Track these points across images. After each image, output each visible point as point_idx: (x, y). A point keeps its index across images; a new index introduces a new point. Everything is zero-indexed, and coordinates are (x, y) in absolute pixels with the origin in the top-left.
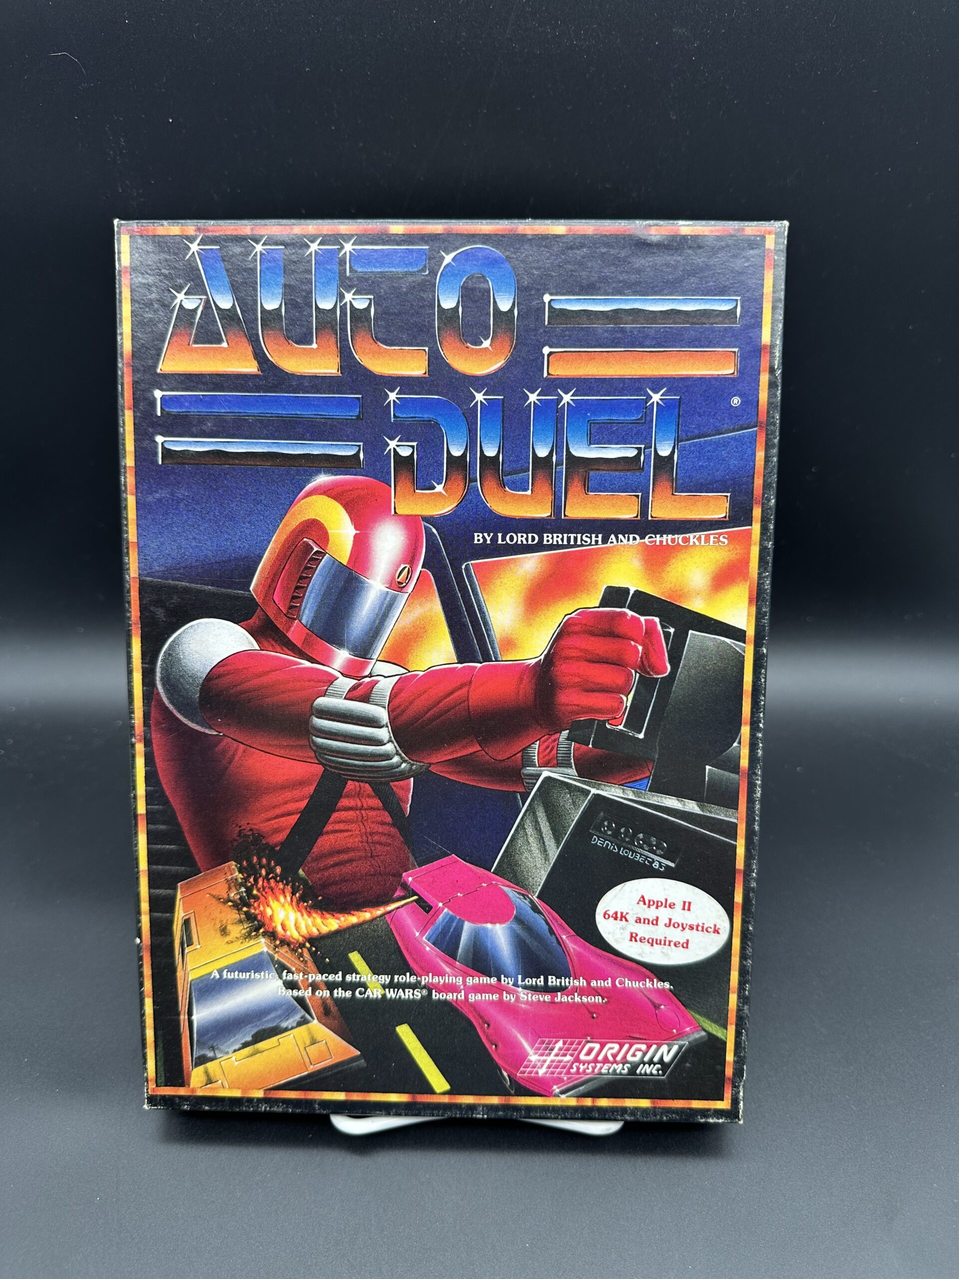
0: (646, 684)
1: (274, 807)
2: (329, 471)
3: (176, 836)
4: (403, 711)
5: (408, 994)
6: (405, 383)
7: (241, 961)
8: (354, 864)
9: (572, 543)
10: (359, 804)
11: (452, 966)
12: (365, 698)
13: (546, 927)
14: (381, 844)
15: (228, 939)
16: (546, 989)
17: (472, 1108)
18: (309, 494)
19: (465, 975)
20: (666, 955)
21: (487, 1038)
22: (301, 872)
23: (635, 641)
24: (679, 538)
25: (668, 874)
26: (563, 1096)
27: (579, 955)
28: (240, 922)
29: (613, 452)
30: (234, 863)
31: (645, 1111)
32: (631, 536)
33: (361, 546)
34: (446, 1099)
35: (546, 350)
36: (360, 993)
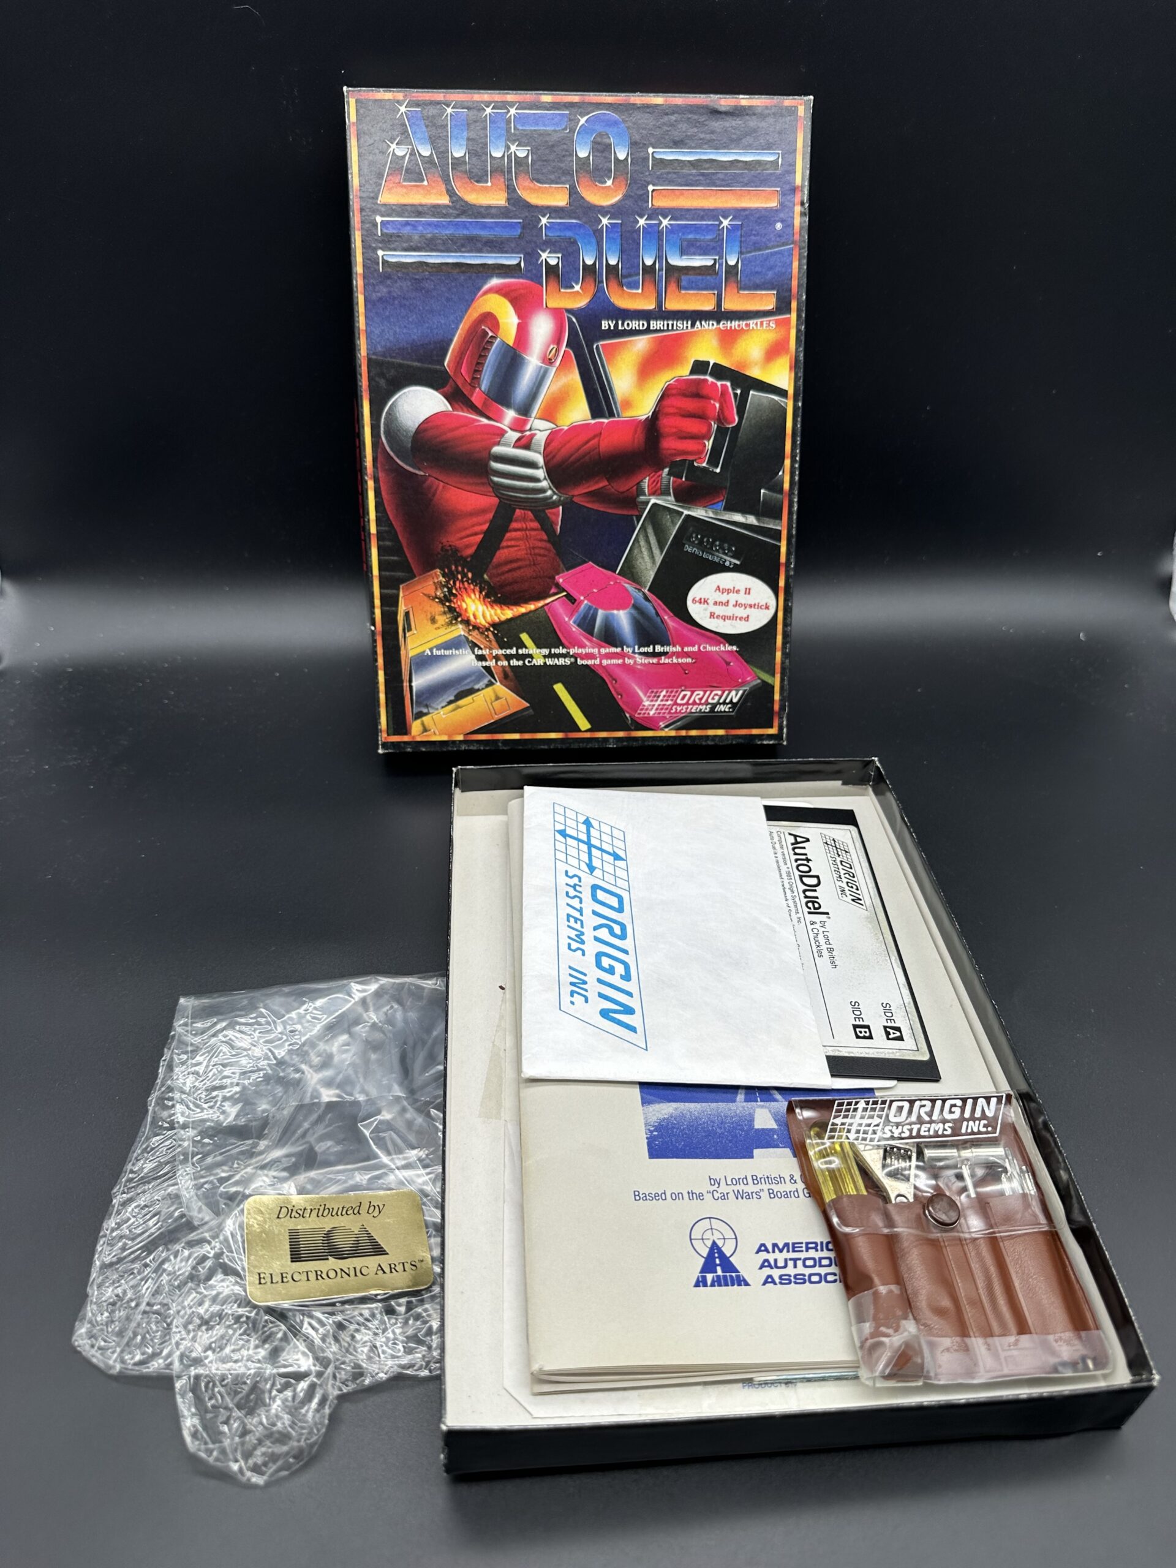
0: (721, 431)
1: (466, 529)
2: (499, 276)
3: (398, 550)
4: (554, 457)
5: (561, 662)
6: (554, 211)
7: (446, 642)
8: (522, 570)
9: (670, 328)
10: (524, 526)
11: (590, 641)
12: (527, 447)
13: (653, 611)
14: (540, 555)
15: (436, 626)
16: (654, 654)
17: (606, 740)
18: (486, 293)
19: (600, 647)
20: (734, 627)
21: (615, 690)
22: (485, 576)
23: (715, 400)
24: (743, 323)
25: (736, 569)
26: (667, 730)
27: (676, 629)
28: (445, 613)
29: (698, 261)
30: (438, 570)
31: (721, 737)
32: (711, 323)
33: (523, 332)
34: (588, 735)
35: (651, 188)
36: (529, 662)
